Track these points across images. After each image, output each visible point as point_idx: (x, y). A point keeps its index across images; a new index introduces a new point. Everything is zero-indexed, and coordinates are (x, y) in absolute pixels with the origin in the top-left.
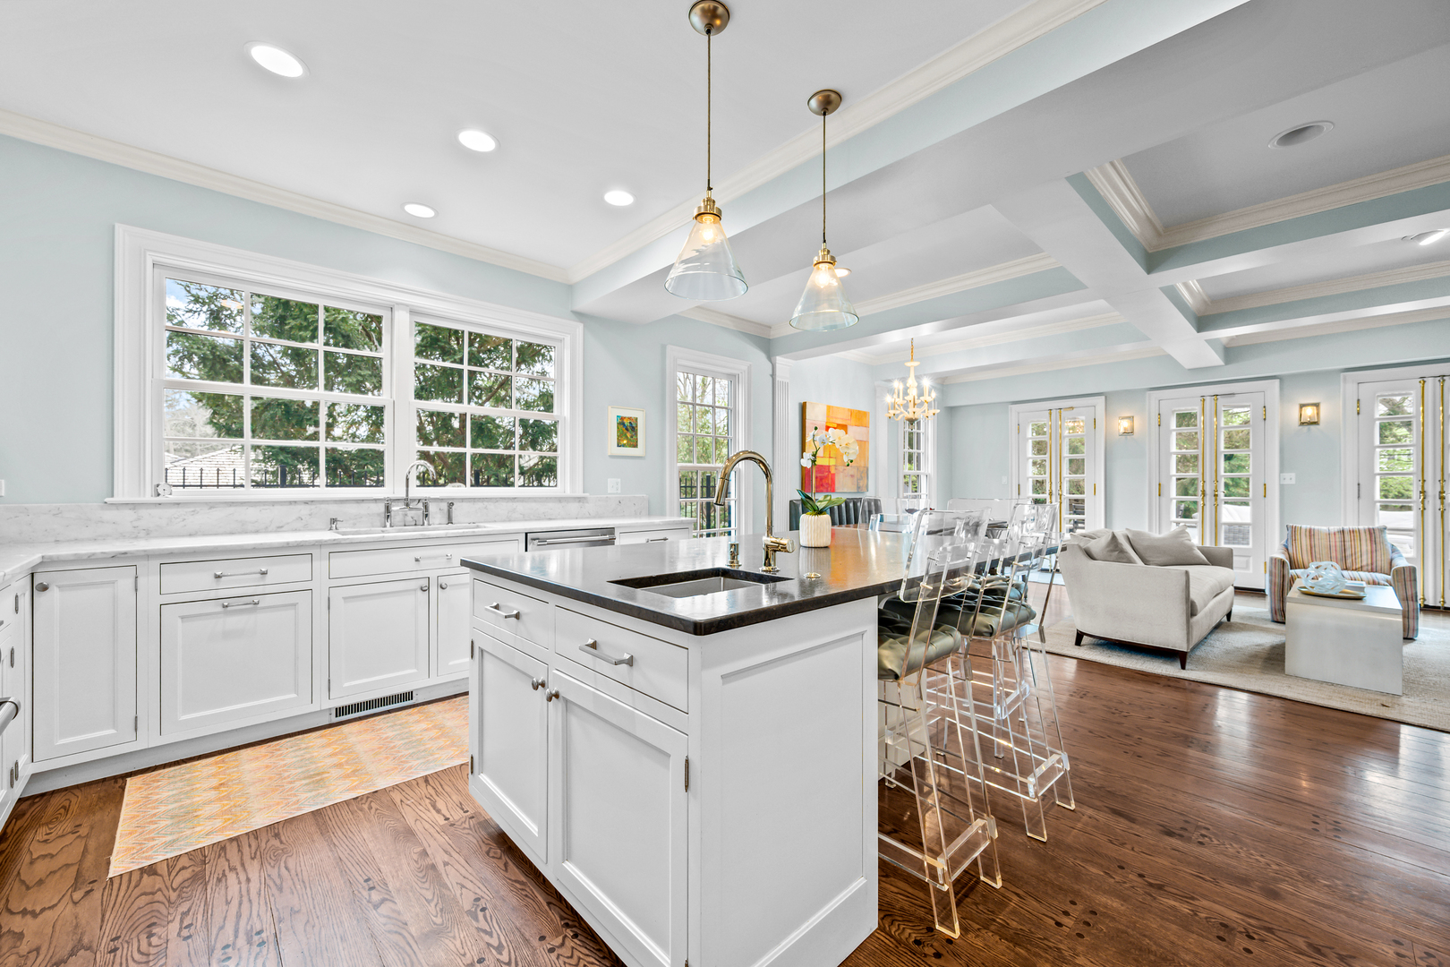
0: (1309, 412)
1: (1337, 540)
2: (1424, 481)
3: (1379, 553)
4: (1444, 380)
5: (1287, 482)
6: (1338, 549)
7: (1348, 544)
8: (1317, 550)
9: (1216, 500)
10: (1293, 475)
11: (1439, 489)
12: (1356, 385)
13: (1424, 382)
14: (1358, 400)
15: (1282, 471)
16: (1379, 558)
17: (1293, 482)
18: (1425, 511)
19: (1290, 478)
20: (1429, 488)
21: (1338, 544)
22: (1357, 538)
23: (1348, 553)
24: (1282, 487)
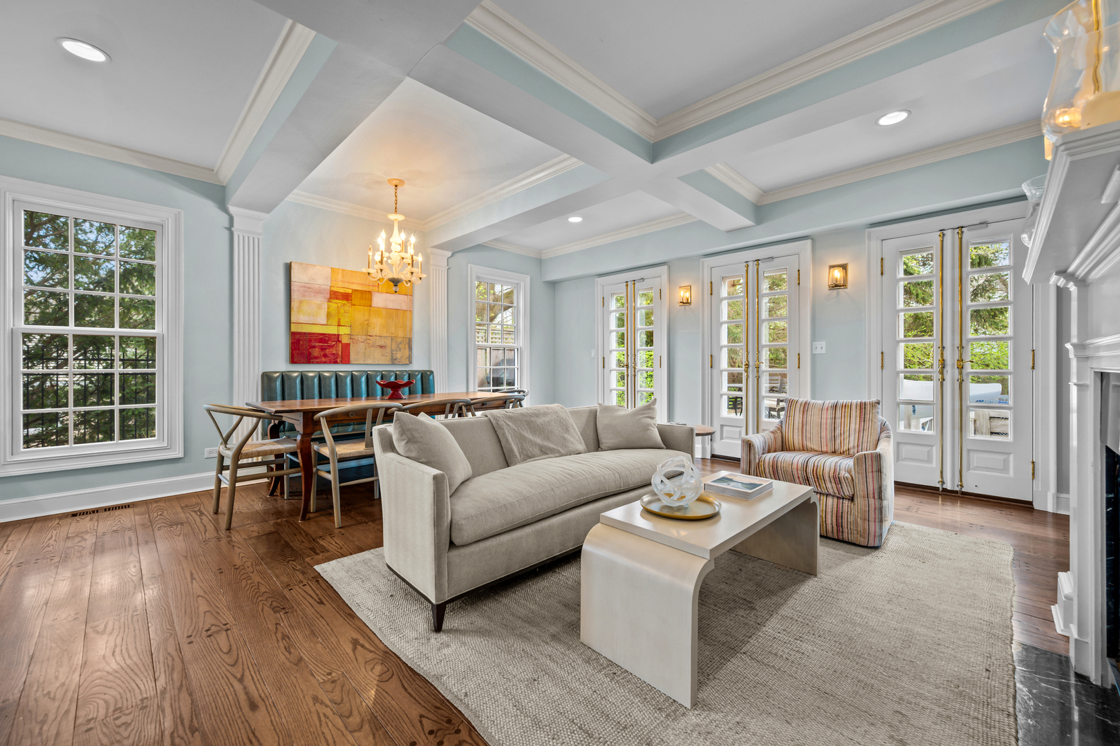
0: (838, 274)
1: (829, 417)
2: (943, 348)
3: (866, 433)
4: (962, 232)
5: (818, 351)
6: (828, 426)
7: (838, 421)
8: (808, 428)
9: (758, 372)
10: (823, 344)
11: (957, 357)
12: (879, 242)
13: (944, 235)
14: (882, 259)
15: (814, 339)
16: (865, 439)
17: (824, 351)
18: (944, 382)
19: (821, 347)
20: (948, 355)
21: (829, 421)
22: (847, 414)
23: (838, 432)
24: (813, 356)
